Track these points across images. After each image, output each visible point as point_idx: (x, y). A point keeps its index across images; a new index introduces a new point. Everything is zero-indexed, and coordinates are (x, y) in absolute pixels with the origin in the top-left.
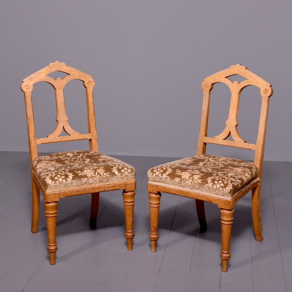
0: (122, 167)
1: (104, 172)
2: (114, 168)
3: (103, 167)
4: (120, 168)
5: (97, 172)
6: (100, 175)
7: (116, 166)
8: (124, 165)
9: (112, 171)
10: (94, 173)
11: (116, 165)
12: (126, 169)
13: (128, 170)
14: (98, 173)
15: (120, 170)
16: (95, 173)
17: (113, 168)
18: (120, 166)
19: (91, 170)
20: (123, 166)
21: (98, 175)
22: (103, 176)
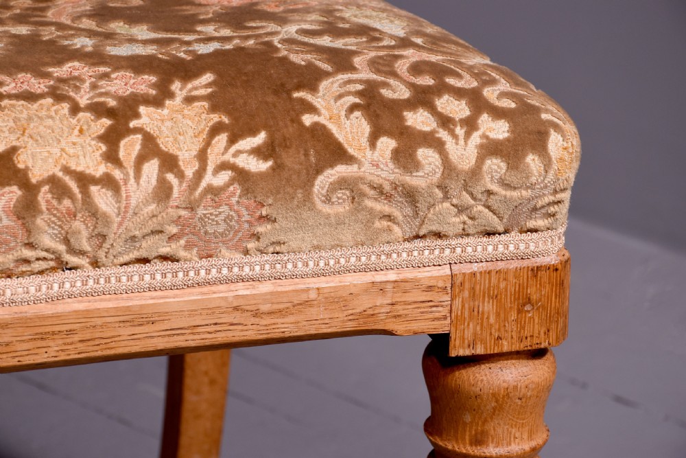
0: (412, 86)
1: (216, 130)
2: (324, 85)
3: (208, 77)
4: (398, 91)
5: (137, 130)
6: (170, 163)
7: (353, 69)
8: (439, 71)
9: (308, 119)
10: (102, 138)
11: (357, 61)
12: (457, 108)
13: (485, 120)
14: (149, 140)
15: (397, 108)
16: (112, 139)
17: (313, 89)
18: (394, 75)
19: (75, 109)
20: (427, 81)
21: (141, 160)
22: (200, 174)
